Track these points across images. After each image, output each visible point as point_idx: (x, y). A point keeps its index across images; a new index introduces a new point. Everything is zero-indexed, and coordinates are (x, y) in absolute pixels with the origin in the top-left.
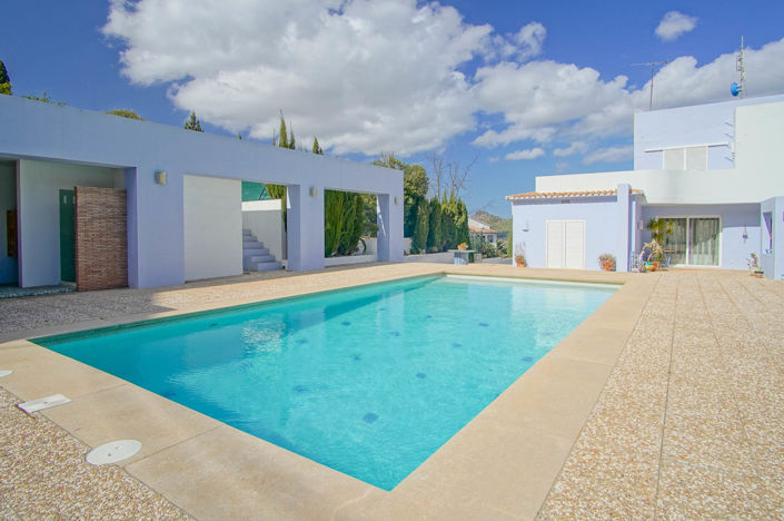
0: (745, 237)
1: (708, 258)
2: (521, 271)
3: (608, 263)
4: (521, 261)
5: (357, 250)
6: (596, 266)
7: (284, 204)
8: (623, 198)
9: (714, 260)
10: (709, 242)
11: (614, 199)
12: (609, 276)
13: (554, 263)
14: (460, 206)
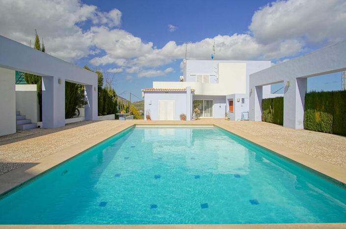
0: (220, 107)
1: (209, 114)
2: (149, 122)
3: (183, 117)
4: (148, 118)
5: (75, 115)
6: (179, 119)
7: (40, 88)
8: (189, 92)
9: (211, 115)
10: (210, 109)
11: (185, 92)
12: (183, 122)
13: (162, 119)
14: (114, 93)
